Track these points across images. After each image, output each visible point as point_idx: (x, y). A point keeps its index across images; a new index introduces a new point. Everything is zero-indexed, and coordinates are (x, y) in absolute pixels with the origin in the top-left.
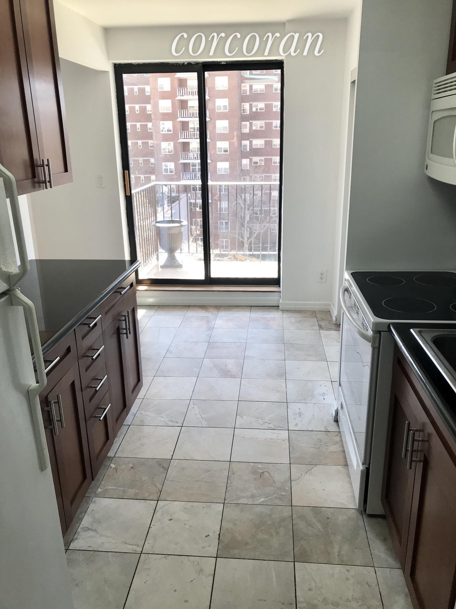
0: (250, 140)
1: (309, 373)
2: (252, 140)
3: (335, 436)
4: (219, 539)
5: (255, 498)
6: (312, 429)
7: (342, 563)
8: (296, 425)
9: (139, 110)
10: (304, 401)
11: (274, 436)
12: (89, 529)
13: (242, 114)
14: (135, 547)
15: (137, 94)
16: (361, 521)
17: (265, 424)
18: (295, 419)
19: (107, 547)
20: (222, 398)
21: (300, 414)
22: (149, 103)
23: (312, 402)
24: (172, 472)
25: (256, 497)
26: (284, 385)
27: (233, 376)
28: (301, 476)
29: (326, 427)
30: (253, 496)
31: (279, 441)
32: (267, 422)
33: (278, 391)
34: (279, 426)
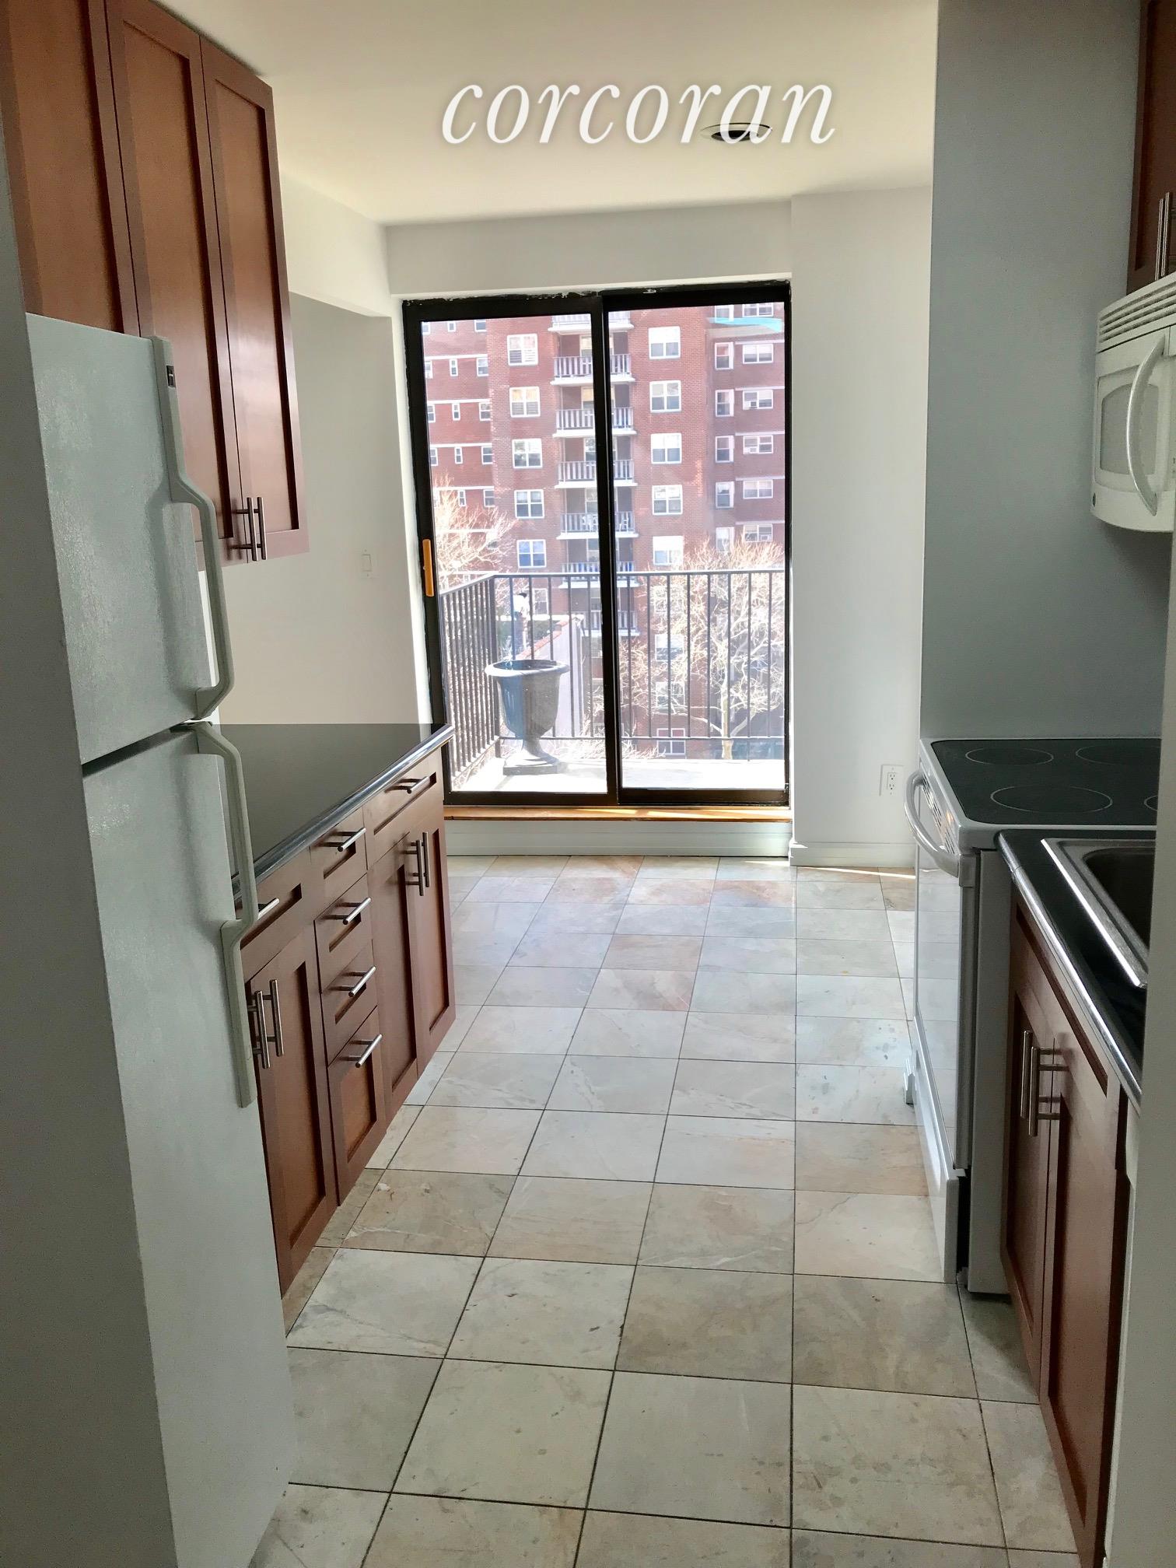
0: (737, 479)
1: (854, 1003)
2: (742, 481)
3: (903, 1134)
4: (621, 1335)
5: (709, 1257)
6: (852, 1119)
7: (903, 1389)
8: (815, 1111)
9: (461, 414)
10: (835, 1062)
11: (761, 1133)
12: (329, 1309)
13: (717, 416)
14: (430, 1346)
15: (457, 375)
16: (954, 1308)
17: (740, 1107)
18: (813, 1098)
19: (368, 1344)
20: (640, 1052)
21: (825, 1089)
22: (485, 395)
23: (856, 1064)
24: (518, 1203)
25: (710, 1255)
26: (791, 1027)
27: (667, 1007)
28: (820, 1215)
29: (885, 1117)
30: (704, 1253)
31: (770, 1143)
32: (745, 1105)
33: (775, 1041)
34: (774, 1113)
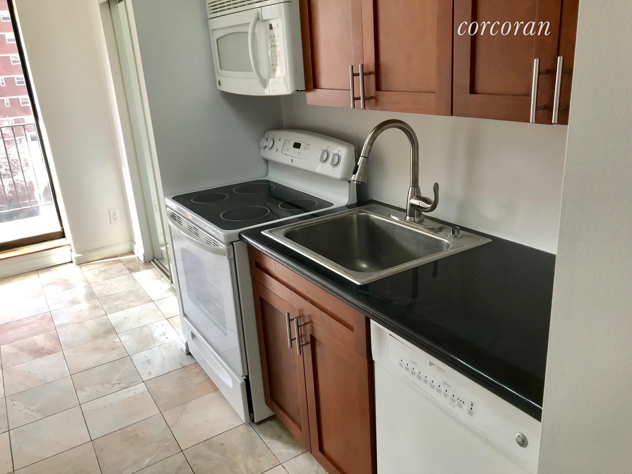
1: (140, 319)
3: (193, 368)
5: (140, 463)
6: (168, 371)
8: (150, 373)
10: (146, 348)
11: (131, 394)
16: (253, 432)
17: (115, 386)
18: (146, 368)
20: (47, 380)
21: (149, 362)
23: (156, 346)
26: (117, 340)
27: (50, 353)
28: (178, 419)
29: (181, 364)
30: (136, 462)
31: (138, 397)
32: (116, 384)
33: (114, 349)
34: (132, 382)
